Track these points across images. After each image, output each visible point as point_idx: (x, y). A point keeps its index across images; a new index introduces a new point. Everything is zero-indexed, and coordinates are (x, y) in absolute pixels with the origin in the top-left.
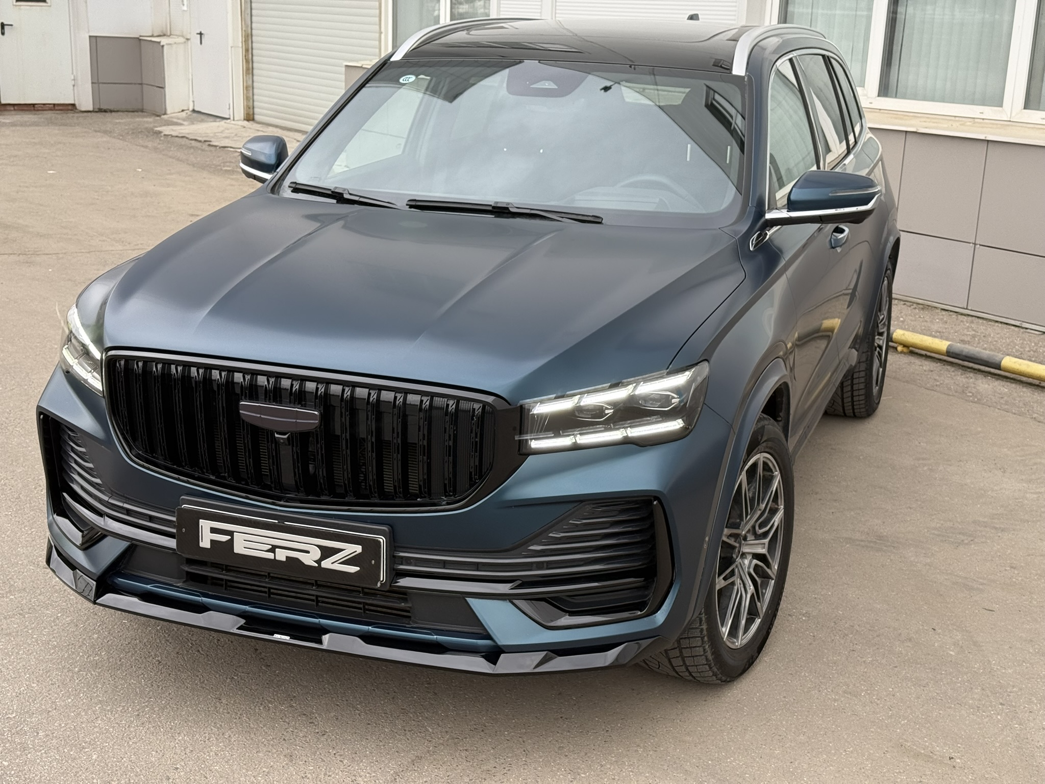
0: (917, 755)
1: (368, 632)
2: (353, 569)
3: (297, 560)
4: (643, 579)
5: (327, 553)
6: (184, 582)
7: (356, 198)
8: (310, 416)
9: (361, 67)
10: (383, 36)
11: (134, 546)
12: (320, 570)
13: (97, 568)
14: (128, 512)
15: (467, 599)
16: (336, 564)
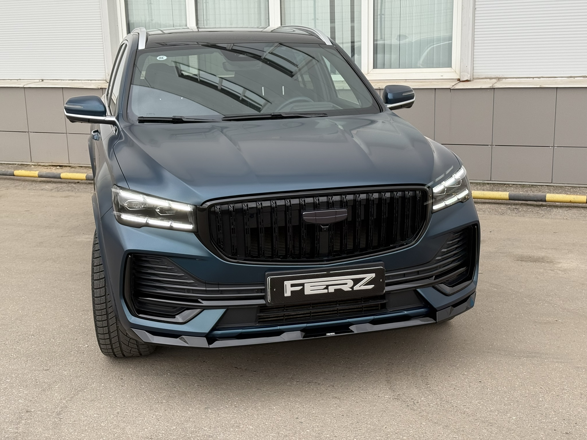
1: (374, 319)
2: (371, 287)
3: (341, 290)
4: (466, 267)
5: (356, 281)
6: (258, 323)
8: (342, 214)
11: (228, 310)
12: (353, 292)
13: (207, 330)
14: (222, 292)
15: (417, 289)
16: (362, 286)
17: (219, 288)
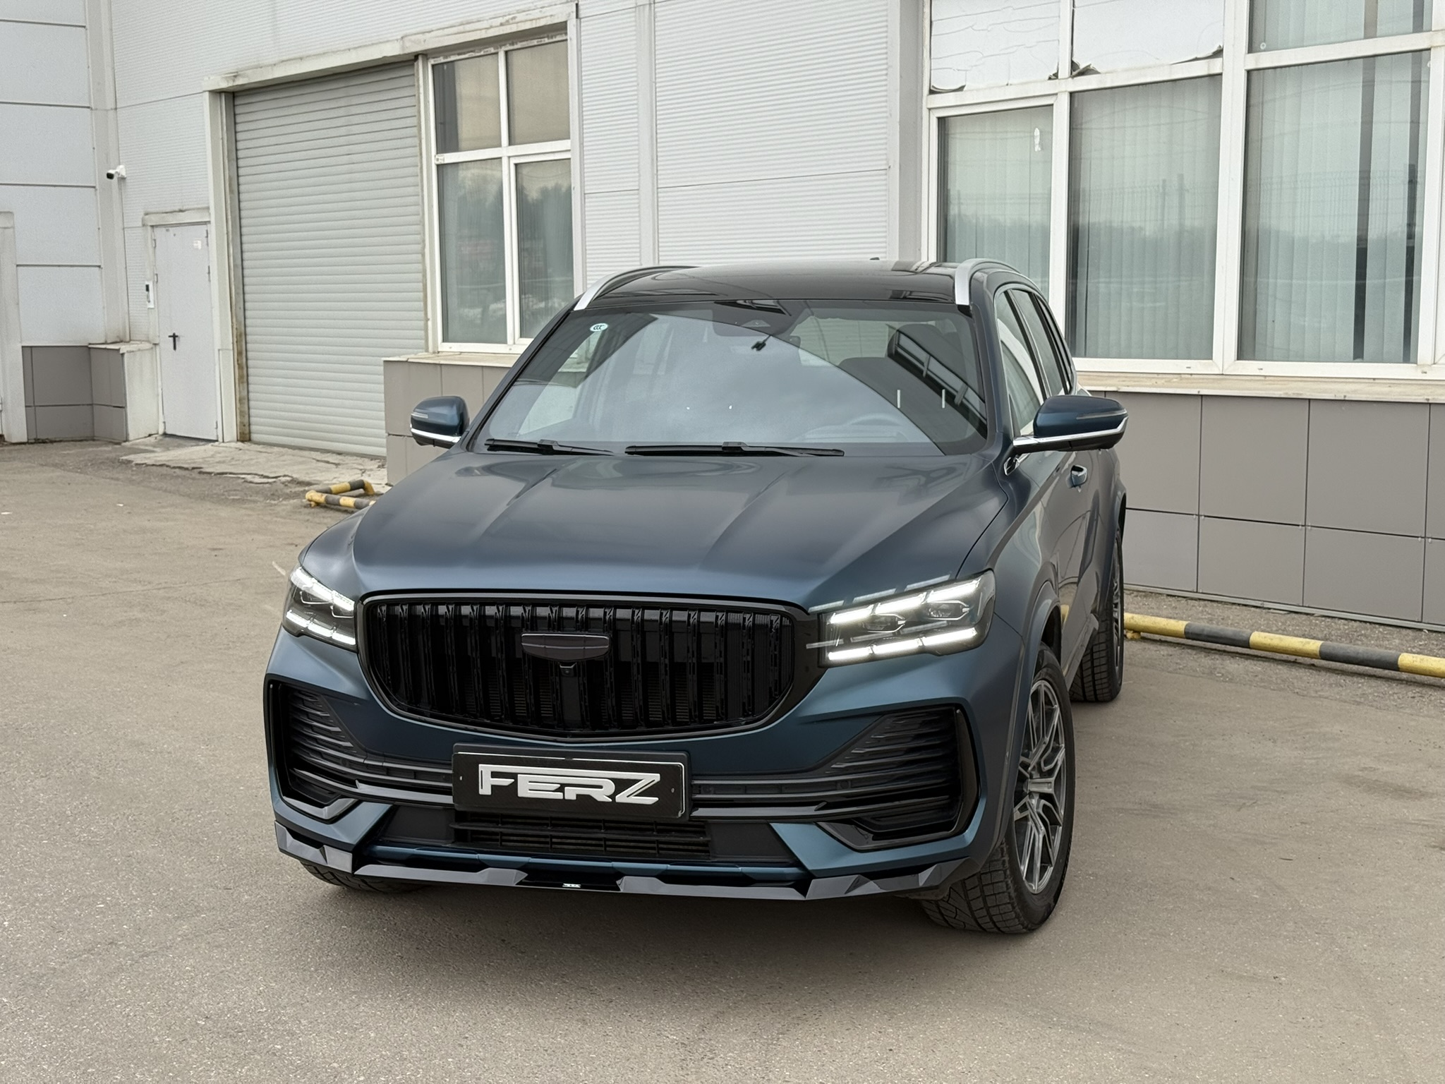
0: (1240, 977)
1: (667, 871)
2: (651, 800)
3: (589, 797)
4: (947, 796)
5: (621, 785)
6: (453, 843)
7: (569, 449)
8: (599, 642)
9: (407, 361)
10: (430, 323)
11: (396, 807)
12: (614, 805)
13: (353, 839)
14: (389, 771)
15: (772, 824)
16: (632, 797)
17: (383, 762)
